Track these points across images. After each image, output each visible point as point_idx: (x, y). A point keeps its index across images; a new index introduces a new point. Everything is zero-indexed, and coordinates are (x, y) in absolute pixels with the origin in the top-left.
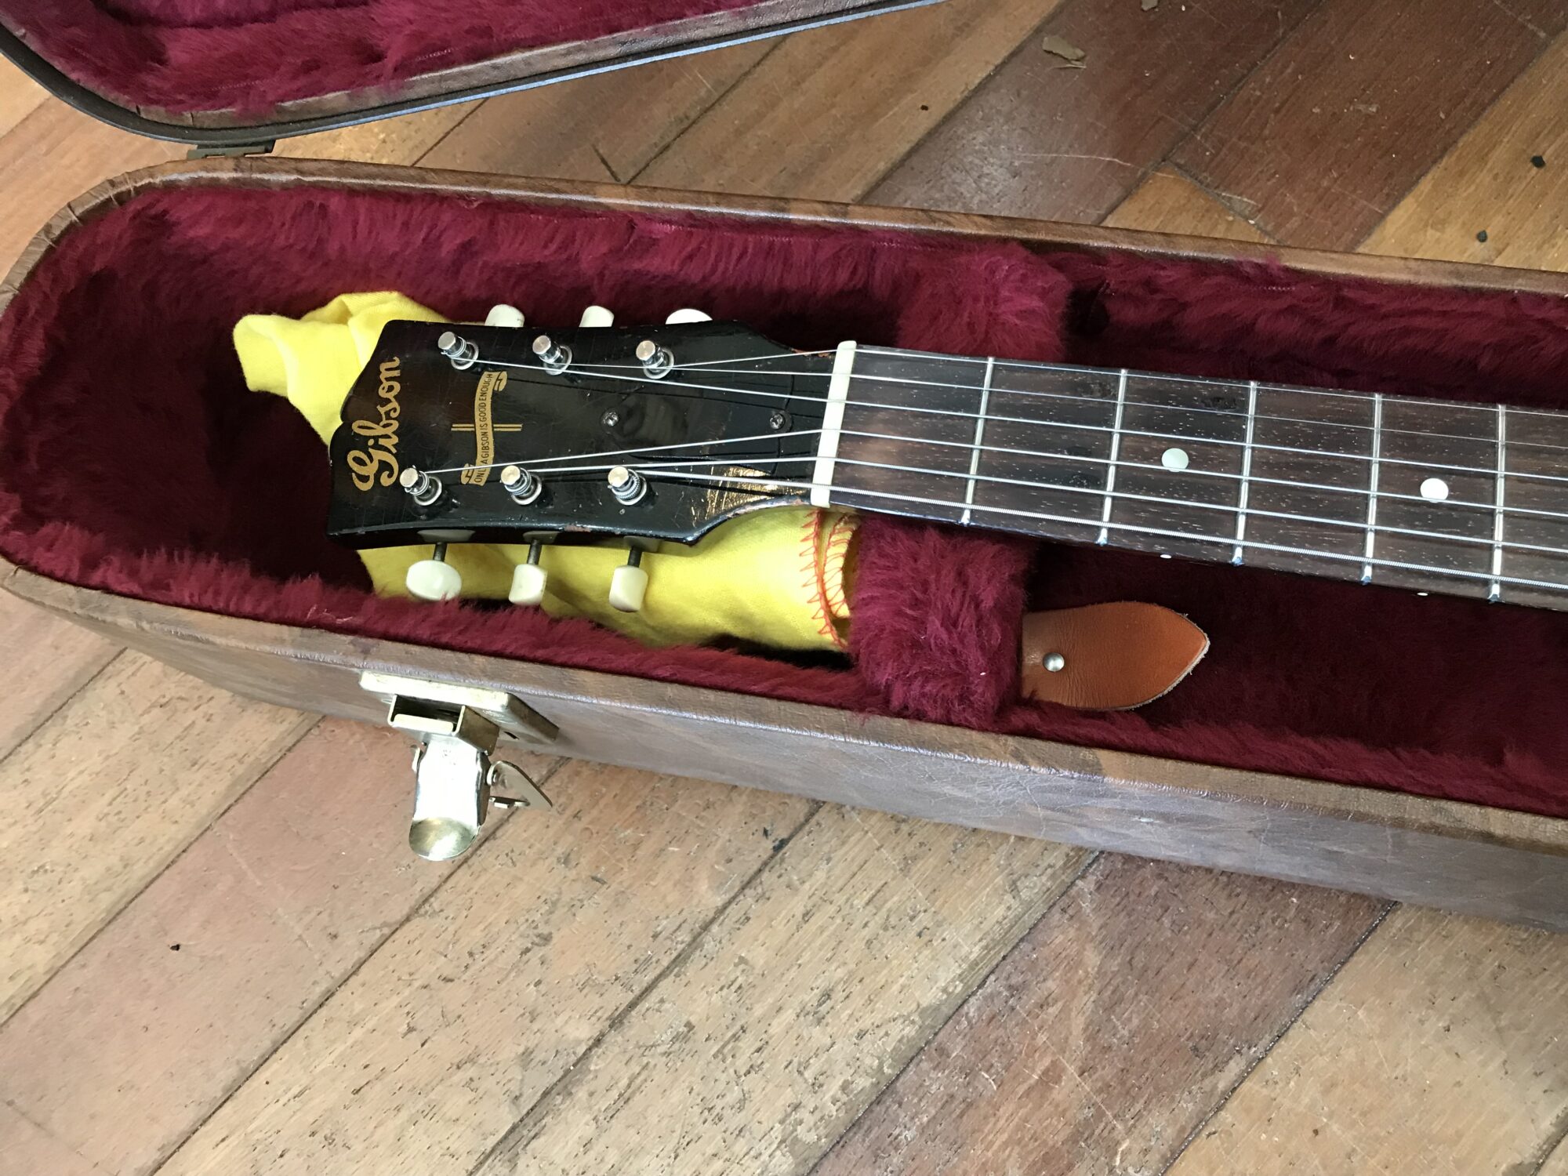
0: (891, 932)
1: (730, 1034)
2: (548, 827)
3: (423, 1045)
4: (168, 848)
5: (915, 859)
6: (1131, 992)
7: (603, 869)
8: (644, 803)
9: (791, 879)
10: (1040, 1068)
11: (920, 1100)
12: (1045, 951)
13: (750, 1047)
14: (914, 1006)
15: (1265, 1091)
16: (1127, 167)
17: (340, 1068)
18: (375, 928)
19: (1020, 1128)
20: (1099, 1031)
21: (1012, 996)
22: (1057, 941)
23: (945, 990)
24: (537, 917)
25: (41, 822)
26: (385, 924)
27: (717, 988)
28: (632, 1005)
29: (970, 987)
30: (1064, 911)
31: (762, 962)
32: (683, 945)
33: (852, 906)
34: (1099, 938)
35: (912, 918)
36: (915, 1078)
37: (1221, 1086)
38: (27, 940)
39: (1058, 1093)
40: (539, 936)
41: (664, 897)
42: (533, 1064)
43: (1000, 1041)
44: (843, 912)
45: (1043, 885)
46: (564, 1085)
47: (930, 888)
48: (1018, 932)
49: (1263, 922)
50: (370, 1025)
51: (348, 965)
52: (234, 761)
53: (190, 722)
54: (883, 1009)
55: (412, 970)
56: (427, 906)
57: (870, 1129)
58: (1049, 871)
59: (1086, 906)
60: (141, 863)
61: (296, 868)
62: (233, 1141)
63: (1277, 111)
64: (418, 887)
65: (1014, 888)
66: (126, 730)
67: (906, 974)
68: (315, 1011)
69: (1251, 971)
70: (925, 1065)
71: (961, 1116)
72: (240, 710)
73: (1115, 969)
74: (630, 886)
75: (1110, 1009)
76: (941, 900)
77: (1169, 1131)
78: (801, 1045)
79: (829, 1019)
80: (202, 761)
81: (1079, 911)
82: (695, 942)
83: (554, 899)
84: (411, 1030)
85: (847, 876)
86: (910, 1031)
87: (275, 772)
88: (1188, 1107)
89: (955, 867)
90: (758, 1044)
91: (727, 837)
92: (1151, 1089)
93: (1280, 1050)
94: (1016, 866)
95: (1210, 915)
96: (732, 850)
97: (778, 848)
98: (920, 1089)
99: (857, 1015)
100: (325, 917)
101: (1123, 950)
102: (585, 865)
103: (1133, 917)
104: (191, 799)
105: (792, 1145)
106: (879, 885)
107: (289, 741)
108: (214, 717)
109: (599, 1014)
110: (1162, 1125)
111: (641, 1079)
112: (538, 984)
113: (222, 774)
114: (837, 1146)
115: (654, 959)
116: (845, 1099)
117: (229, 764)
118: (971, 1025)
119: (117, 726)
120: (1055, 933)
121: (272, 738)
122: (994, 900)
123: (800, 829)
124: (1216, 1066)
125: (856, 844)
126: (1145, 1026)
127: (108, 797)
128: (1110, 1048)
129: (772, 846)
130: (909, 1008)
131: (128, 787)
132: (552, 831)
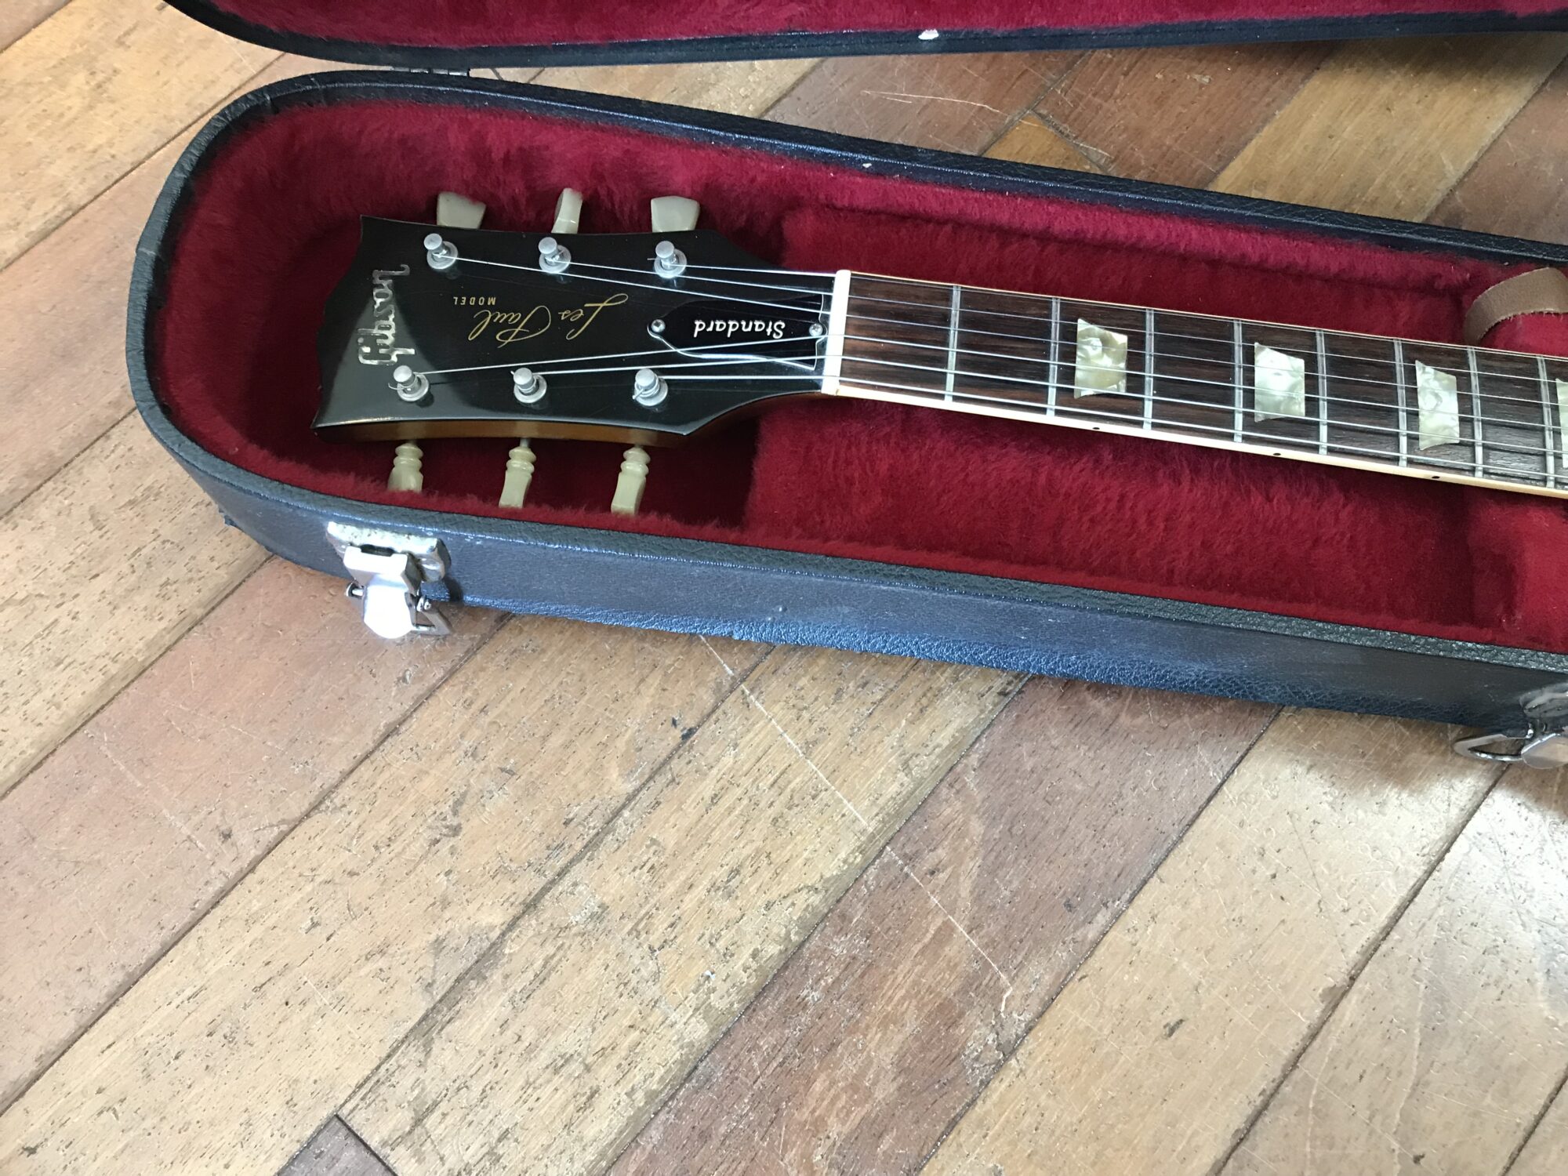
0: (796, 810)
1: (643, 912)
2: (453, 721)
3: (328, 939)
4: (32, 751)
5: (815, 743)
6: (1011, 857)
7: (512, 761)
8: (553, 697)
9: (699, 765)
10: (933, 928)
11: (825, 964)
12: (936, 823)
13: (662, 923)
14: (818, 876)
15: (1128, 938)
16: (995, 115)
17: (238, 966)
18: (272, 826)
19: (916, 983)
20: (984, 893)
21: (906, 864)
22: (945, 813)
23: (845, 862)
24: (445, 810)
26: (283, 821)
27: (629, 870)
28: (545, 890)
29: (868, 858)
30: (951, 786)
31: (673, 843)
32: (595, 831)
33: (757, 788)
34: (983, 810)
35: (814, 798)
36: (820, 943)
37: (1090, 935)
39: (950, 951)
40: (447, 827)
41: (576, 784)
42: (444, 952)
43: (896, 905)
44: (750, 794)
45: (932, 763)
46: (477, 971)
47: (831, 768)
48: (911, 806)
49: (1124, 791)
50: (270, 923)
51: (244, 863)
52: (106, 661)
53: (52, 620)
54: (789, 881)
55: (315, 865)
56: (328, 803)
57: (779, 992)
58: (937, 751)
59: (970, 780)
61: (181, 768)
62: (120, 1046)
63: (1126, 74)
64: (318, 783)
65: (906, 766)
67: (811, 847)
68: (208, 912)
69: (1113, 835)
70: (829, 931)
72: (111, 608)
73: (997, 836)
74: (540, 776)
75: (993, 872)
76: (840, 779)
77: (1047, 977)
78: (712, 918)
79: (738, 893)
80: (67, 661)
81: (964, 786)
82: (606, 828)
83: (462, 791)
84: (314, 925)
85: (753, 760)
86: (815, 899)
87: (155, 671)
88: (1062, 955)
89: (852, 748)
90: (672, 920)
91: (637, 728)
92: (1031, 942)
93: (1140, 902)
94: (908, 745)
95: (1079, 787)
96: (640, 740)
97: (685, 737)
98: (824, 953)
99: (764, 888)
100: (217, 816)
101: (1003, 820)
102: (493, 756)
103: (1012, 790)
104: (56, 700)
105: (706, 1012)
106: (783, 768)
107: (168, 640)
108: (80, 616)
109: (512, 900)
110: (1040, 973)
111: (556, 959)
112: (448, 873)
113: (93, 674)
114: (750, 1009)
115: (566, 845)
116: (754, 966)
117: (101, 663)
118: (870, 892)
120: (944, 806)
121: (150, 637)
122: (889, 778)
123: (708, 718)
124: (1086, 919)
125: (760, 731)
126: (1024, 885)
128: (994, 908)
129: (680, 735)
130: (813, 880)
132: (458, 724)
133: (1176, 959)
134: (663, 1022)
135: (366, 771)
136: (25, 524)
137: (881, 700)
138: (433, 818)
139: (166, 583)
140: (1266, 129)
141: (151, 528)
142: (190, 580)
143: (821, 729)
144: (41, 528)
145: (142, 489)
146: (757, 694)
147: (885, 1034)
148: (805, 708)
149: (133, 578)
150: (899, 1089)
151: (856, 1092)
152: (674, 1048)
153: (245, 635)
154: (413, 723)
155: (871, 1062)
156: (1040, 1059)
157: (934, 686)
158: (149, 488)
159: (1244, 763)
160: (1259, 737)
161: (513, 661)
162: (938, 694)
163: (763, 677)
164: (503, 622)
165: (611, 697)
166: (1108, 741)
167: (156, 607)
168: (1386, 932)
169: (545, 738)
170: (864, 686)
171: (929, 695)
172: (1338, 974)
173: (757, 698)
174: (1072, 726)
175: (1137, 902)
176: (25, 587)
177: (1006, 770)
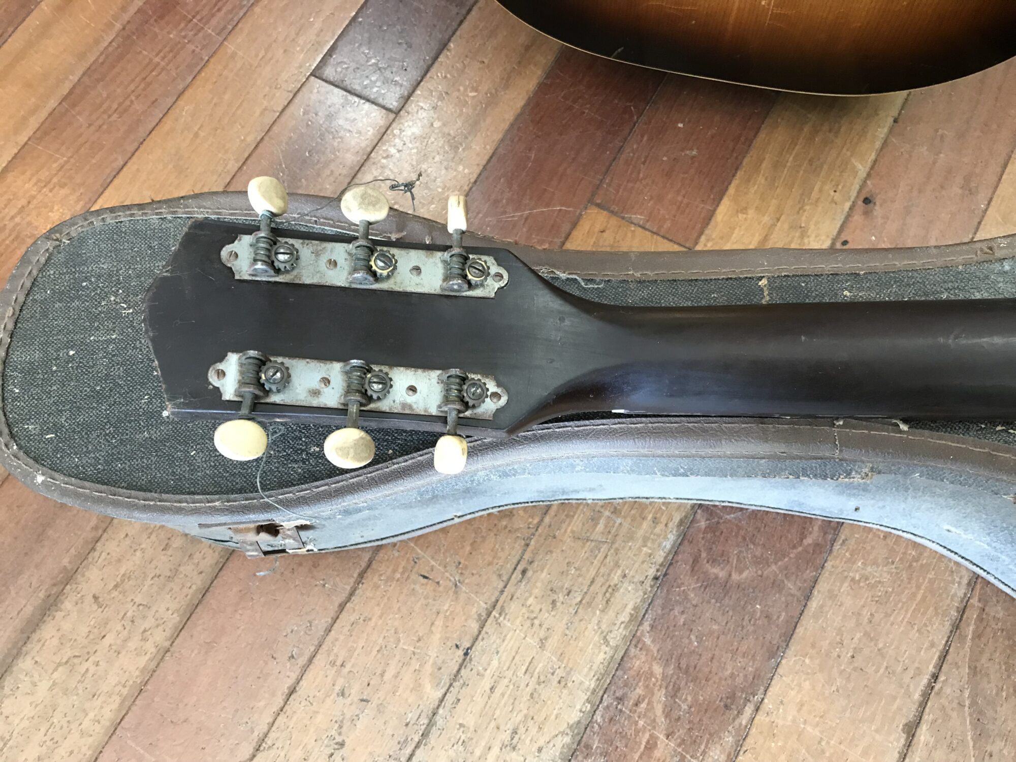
0: (543, 685)
2: (327, 676)
4: (89, 753)
5: (546, 639)
6: (683, 683)
7: (366, 694)
8: (381, 648)
9: (478, 670)
10: (644, 741)
12: (632, 673)
14: (566, 725)
15: (767, 719)
16: (570, 212)
20: (671, 710)
21: (619, 703)
22: (636, 665)
23: (581, 711)
24: (333, 733)
25: (4, 756)
27: (450, 746)
29: (595, 704)
30: (636, 646)
31: (473, 723)
32: (425, 726)
33: (517, 677)
34: (659, 657)
35: (553, 674)
37: (744, 723)
39: (657, 753)
40: (337, 744)
41: (407, 700)
43: (618, 731)
44: (512, 682)
45: (621, 634)
47: (559, 653)
48: (614, 665)
49: (744, 623)
52: (120, 687)
53: (85, 670)
54: (550, 730)
56: (264, 745)
58: (623, 626)
59: (647, 640)
61: (176, 743)
63: (644, 163)
64: (256, 734)
65: (605, 640)
66: (44, 685)
67: (557, 707)
69: (744, 654)
70: (580, 758)
72: (116, 654)
73: (671, 672)
74: (385, 699)
75: (674, 696)
76: (566, 658)
77: (723, 756)
79: (519, 746)
80: (99, 692)
81: (644, 644)
82: (431, 724)
83: (341, 719)
85: (511, 659)
86: (567, 739)
87: (149, 687)
88: (729, 740)
89: (570, 637)
91: (435, 655)
92: (707, 736)
93: (770, 694)
94: (604, 627)
95: (715, 627)
96: (439, 662)
97: (466, 654)
99: (535, 739)
101: (673, 660)
102: (355, 693)
103: (674, 640)
104: (97, 718)
106: (530, 660)
107: (153, 665)
108: (100, 663)
110: (717, 755)
113: (113, 697)
115: (409, 739)
117: (117, 689)
118: (600, 727)
119: (38, 684)
120: (634, 660)
121: (142, 666)
122: (597, 651)
123: (477, 639)
124: (739, 712)
125: (511, 639)
126: (695, 700)
127: (43, 730)
128: (679, 718)
129: (462, 653)
130: (563, 727)
131: (55, 721)
132: (330, 678)
133: (802, 726)
135: (281, 719)
136: (59, 615)
137: (581, 602)
138: (327, 740)
139: (145, 631)
140: (739, 173)
141: (129, 599)
142: (157, 626)
144: (69, 615)
145: (120, 576)
146: (503, 616)
148: (535, 618)
149: (126, 632)
153: (196, 652)
154: (303, 683)
157: (612, 584)
158: (124, 575)
159: (817, 586)
160: (823, 567)
161: (353, 630)
162: (615, 588)
163: (505, 605)
164: (342, 607)
165: (416, 639)
166: (728, 592)
167: (142, 647)
168: (935, 677)
169: (382, 675)
170: (568, 594)
171: (610, 590)
172: (910, 713)
173: (504, 618)
174: (702, 589)
175: (769, 693)
176: (67, 653)
177: (668, 628)
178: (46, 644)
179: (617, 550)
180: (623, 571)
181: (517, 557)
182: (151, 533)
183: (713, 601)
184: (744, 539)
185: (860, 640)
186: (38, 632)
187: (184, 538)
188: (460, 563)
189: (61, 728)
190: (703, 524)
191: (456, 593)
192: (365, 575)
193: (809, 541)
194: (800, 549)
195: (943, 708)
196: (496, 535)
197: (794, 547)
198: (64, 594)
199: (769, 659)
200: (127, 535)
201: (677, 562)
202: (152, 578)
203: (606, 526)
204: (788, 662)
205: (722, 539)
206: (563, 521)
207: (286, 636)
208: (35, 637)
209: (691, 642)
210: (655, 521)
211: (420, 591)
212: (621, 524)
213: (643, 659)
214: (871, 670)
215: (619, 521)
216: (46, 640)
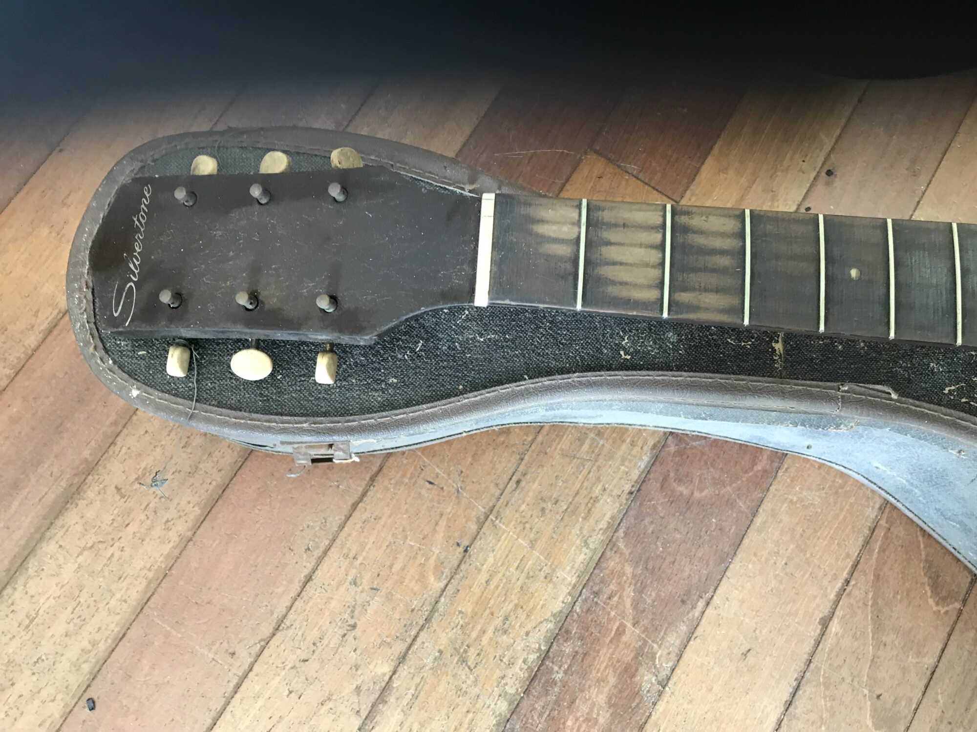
0: (531, 580)
1: (462, 650)
2: (340, 567)
3: (299, 698)
4: (117, 629)
5: (536, 540)
6: (649, 581)
7: (376, 583)
8: (390, 543)
9: (477, 565)
10: (615, 628)
11: (562, 658)
12: (607, 572)
13: (473, 654)
14: (550, 614)
15: (715, 613)
16: (571, 155)
17: (256, 722)
18: (256, 644)
19: (611, 658)
20: (638, 603)
21: (595, 597)
22: (611, 565)
23: (563, 602)
24: (346, 616)
25: (30, 633)
26: (261, 640)
27: (450, 629)
28: (409, 648)
29: (575, 598)
30: (611, 549)
31: (470, 610)
32: (428, 612)
33: (509, 572)
34: (630, 559)
35: (540, 570)
36: (557, 648)
37: (696, 615)
38: (43, 702)
39: (624, 638)
40: (349, 626)
41: (412, 589)
42: (362, 693)
43: (594, 620)
44: (506, 576)
45: (599, 539)
46: (382, 698)
47: (546, 553)
48: (592, 565)
49: (702, 534)
50: (267, 696)
51: (246, 667)
52: (145, 571)
53: (110, 554)
54: (535, 618)
55: (284, 661)
56: (283, 625)
57: (540, 679)
58: (601, 532)
59: (621, 544)
60: (103, 642)
61: (200, 622)
63: (640, 116)
64: (275, 615)
65: (586, 544)
66: (70, 568)
67: (543, 599)
68: (233, 697)
69: (700, 558)
70: (561, 641)
71: (582, 661)
72: (140, 541)
73: (640, 572)
74: (393, 588)
75: (641, 592)
76: (552, 558)
77: (677, 641)
78: (499, 646)
79: (510, 630)
80: (125, 575)
81: (618, 548)
82: (433, 610)
83: (353, 604)
84: (290, 692)
85: (504, 557)
86: (551, 626)
87: (173, 572)
88: (684, 628)
89: (556, 540)
90: (478, 652)
91: (439, 551)
92: (666, 625)
94: (585, 532)
95: (678, 536)
96: (442, 557)
97: (466, 551)
98: (561, 653)
99: (523, 625)
100: (225, 645)
101: (642, 563)
102: (366, 583)
103: (644, 545)
104: (124, 598)
105: (505, 696)
106: (521, 557)
107: (176, 552)
108: (125, 549)
109: (392, 658)
110: (673, 640)
111: (421, 684)
112: (355, 650)
113: (139, 580)
114: (527, 691)
115: (414, 623)
116: (526, 667)
117: (142, 573)
118: (579, 616)
119: (63, 566)
120: (609, 561)
121: (165, 553)
122: (578, 552)
123: (475, 538)
124: (693, 606)
125: (506, 539)
126: (658, 595)
127: (70, 609)
128: (644, 611)
129: (463, 550)
130: (548, 615)
131: (81, 600)
132: (343, 569)
133: (742, 618)
134: (484, 706)
135: (299, 604)
136: (82, 503)
137: (566, 510)
138: (341, 622)
139: (167, 521)
142: (180, 517)
143: (538, 532)
144: (92, 503)
145: (141, 470)
146: (499, 519)
147: (599, 689)
148: (527, 522)
149: (149, 522)
150: (611, 715)
151: (590, 721)
152: (492, 718)
153: (217, 542)
154: (319, 572)
155: (595, 705)
156: (680, 685)
157: (593, 496)
158: (145, 469)
159: (762, 506)
160: (768, 490)
161: (364, 527)
162: (596, 500)
163: (501, 510)
164: (355, 506)
165: (421, 537)
166: (689, 508)
167: (165, 536)
168: (847, 582)
169: (391, 567)
170: (556, 503)
171: (592, 501)
172: (826, 610)
173: (500, 522)
174: (669, 504)
175: (718, 592)
176: (91, 539)
177: (639, 535)
178: (70, 529)
179: (599, 467)
180: (603, 486)
181: (513, 470)
182: (170, 431)
183: (677, 514)
184: (706, 463)
185: (793, 550)
186: (61, 518)
187: (203, 437)
188: (462, 472)
189: (88, 607)
190: (673, 448)
191: (458, 497)
192: (377, 479)
193: (758, 467)
194: (751, 474)
195: (851, 606)
196: (494, 449)
197: (746, 472)
198: (86, 484)
199: (720, 564)
200: (146, 432)
201: (649, 480)
202: (173, 473)
203: (590, 446)
204: (736, 567)
205: (688, 462)
206: (554, 440)
207: (302, 530)
208: (59, 523)
209: (657, 548)
210: (633, 444)
211: (426, 495)
212: (603, 445)
213: (617, 560)
214: (798, 575)
215: (601, 442)
216: (70, 527)
